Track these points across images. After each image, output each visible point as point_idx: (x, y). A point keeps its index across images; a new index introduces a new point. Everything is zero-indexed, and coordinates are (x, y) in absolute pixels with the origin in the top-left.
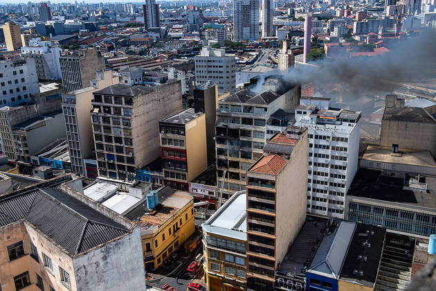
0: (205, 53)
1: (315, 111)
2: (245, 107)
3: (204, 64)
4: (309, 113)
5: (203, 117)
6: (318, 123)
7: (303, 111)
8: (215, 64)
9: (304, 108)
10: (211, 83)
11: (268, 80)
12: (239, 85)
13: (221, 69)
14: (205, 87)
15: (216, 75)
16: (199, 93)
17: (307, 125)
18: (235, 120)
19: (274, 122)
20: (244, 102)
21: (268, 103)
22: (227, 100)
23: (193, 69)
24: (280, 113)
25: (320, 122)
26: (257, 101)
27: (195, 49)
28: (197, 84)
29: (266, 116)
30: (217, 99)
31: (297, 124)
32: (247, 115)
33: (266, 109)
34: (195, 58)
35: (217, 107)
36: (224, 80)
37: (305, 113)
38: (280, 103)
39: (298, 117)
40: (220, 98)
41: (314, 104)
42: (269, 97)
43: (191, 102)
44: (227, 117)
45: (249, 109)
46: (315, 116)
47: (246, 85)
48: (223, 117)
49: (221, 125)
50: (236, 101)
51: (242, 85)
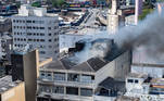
0: (23, 12)
1: (148, 80)
2: (70, 75)
3: (23, 25)
4: (141, 81)
5: (22, 86)
6: (151, 93)
7: (134, 79)
8: (35, 25)
9: (136, 76)
10: (31, 47)
11: (96, 44)
12: (64, 49)
13: (42, 31)
14: (24, 51)
15: (36, 37)
16: (17, 58)
17: (139, 95)
18: (58, 89)
19: (103, 92)
20: (68, 68)
21: (96, 70)
22: (50, 66)
23: (10, 30)
24: (109, 81)
25: (153, 91)
26: (83, 68)
27: (12, 7)
28: (15, 48)
29: (94, 85)
30: (39, 65)
31: (127, 94)
32: (72, 84)
33: (93, 78)
34: (12, 18)
35: (38, 75)
36: (46, 43)
37: (137, 82)
38: (109, 70)
39: (129, 86)
40: (42, 64)
41: (147, 71)
42: (96, 64)
43: (8, 68)
44: (49, 85)
45: (74, 77)
46: (147, 85)
47: (70, 50)
48: (46, 86)
49: (42, 95)
50: (60, 67)
51: (66, 49)
